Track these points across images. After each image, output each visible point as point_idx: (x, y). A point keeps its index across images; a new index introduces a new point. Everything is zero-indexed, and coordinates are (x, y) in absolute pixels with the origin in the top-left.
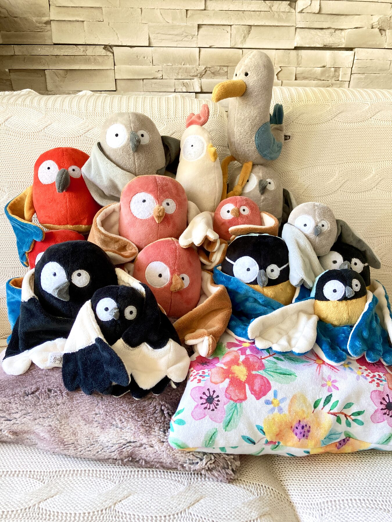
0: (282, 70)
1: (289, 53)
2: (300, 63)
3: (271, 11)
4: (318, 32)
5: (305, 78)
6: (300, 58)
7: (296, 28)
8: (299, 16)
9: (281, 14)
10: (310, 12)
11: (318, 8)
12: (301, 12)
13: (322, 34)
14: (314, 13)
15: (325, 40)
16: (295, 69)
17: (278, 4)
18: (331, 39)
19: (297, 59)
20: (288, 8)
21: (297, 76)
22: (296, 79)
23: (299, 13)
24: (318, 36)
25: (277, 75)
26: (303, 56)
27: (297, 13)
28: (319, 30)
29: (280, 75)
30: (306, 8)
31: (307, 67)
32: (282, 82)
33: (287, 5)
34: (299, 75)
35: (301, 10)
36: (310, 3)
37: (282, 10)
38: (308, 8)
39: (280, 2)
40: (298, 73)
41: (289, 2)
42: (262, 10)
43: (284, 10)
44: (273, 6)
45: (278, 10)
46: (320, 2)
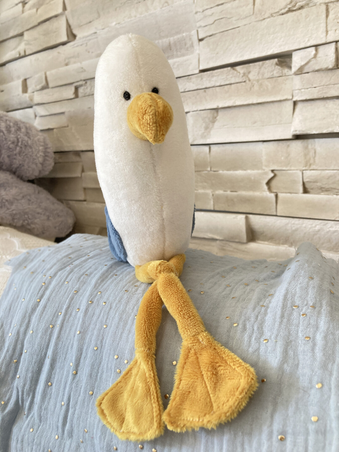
0: (275, 176)
1: (288, 146)
2: (312, 161)
3: (247, 81)
5: (323, 190)
6: (312, 153)
7: (295, 103)
8: (296, 80)
9: (266, 82)
11: (332, 57)
12: (300, 71)
14: (327, 69)
16: (301, 174)
17: (258, 67)
19: (305, 155)
20: (277, 71)
21: (307, 186)
22: (306, 191)
25: (268, 183)
26: (318, 149)
27: (294, 75)
29: (273, 183)
30: (306, 64)
31: (326, 170)
32: (277, 196)
33: (273, 66)
34: (311, 184)
35: (299, 69)
36: (314, 52)
37: (266, 76)
38: (311, 63)
39: (261, 63)
40: (308, 182)
41: (276, 60)
42: (232, 82)
43: (269, 75)
44: (249, 72)
45: (260, 77)
46: (336, 45)
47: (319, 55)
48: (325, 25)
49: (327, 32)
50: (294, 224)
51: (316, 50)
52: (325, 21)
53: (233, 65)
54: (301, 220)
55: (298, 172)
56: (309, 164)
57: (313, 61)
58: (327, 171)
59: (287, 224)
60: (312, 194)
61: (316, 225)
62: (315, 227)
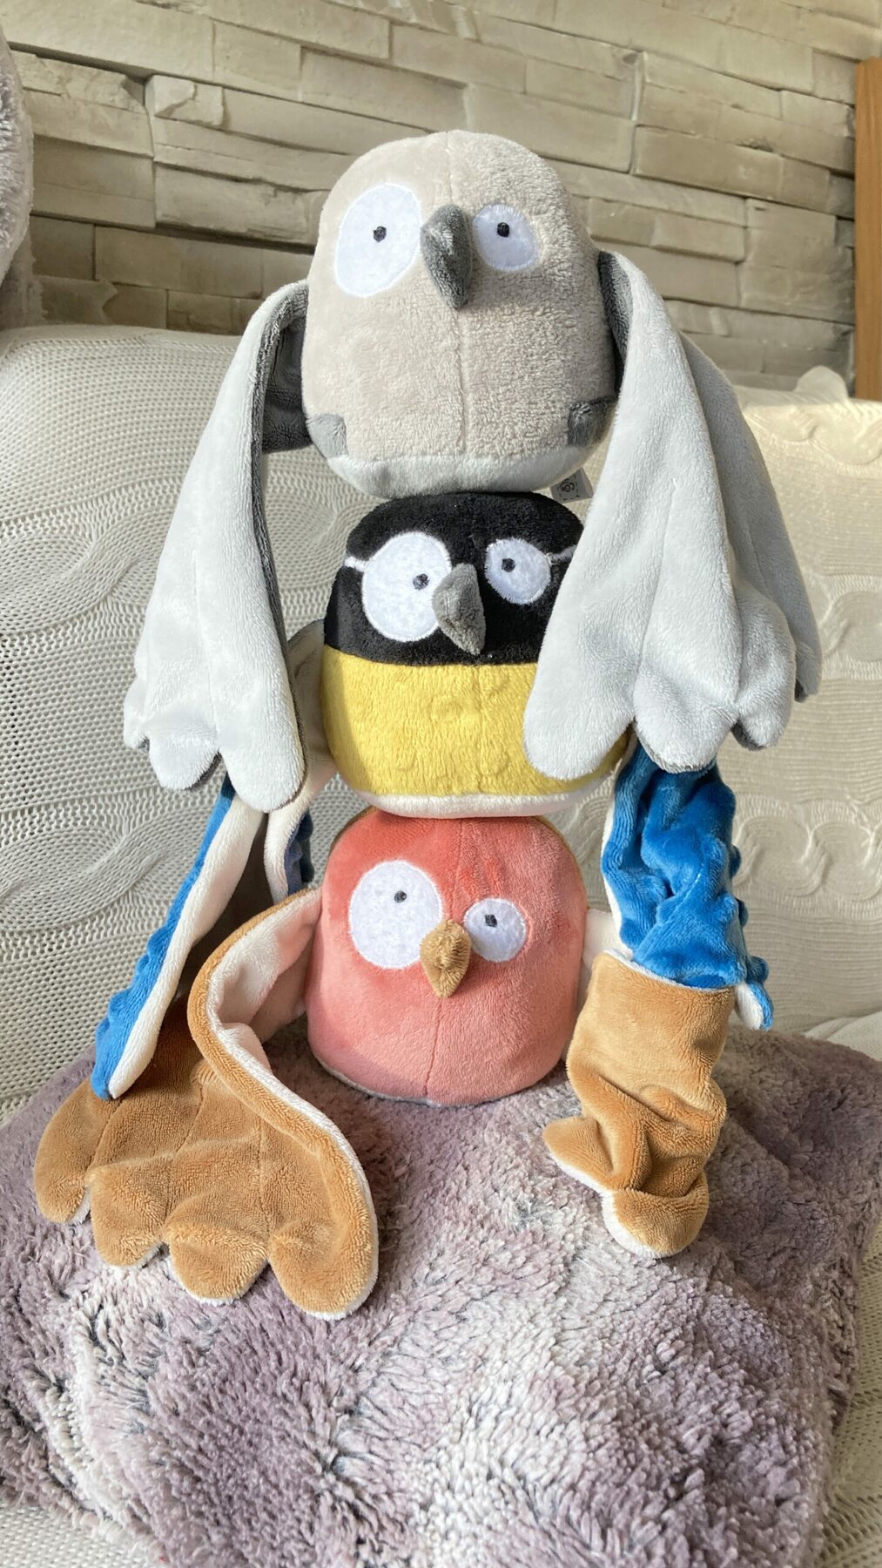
1: (140, 243)
3: (65, 96)
4: (226, 188)
7: (154, 165)
8: (159, 127)
9: (101, 111)
10: (193, 118)
11: (218, 111)
12: (166, 115)
13: (240, 196)
15: (250, 216)
16: (164, 296)
17: (87, 77)
18: (266, 213)
20: (120, 97)
22: (170, 325)
23: (159, 116)
25: (105, 308)
27: (153, 118)
28: (230, 182)
29: (114, 309)
30: (179, 105)
33: (116, 87)
35: (166, 110)
36: (192, 90)
37: (101, 99)
38: (186, 106)
39: (95, 71)
40: (174, 311)
41: (123, 77)
42: (35, 87)
43: (107, 99)
44: (69, 80)
45: (90, 98)
46: (223, 92)
47: (197, 98)
48: (212, 55)
49: (214, 66)
51: (196, 88)
52: (211, 45)
53: (43, 54)
55: (160, 291)
57: (190, 105)
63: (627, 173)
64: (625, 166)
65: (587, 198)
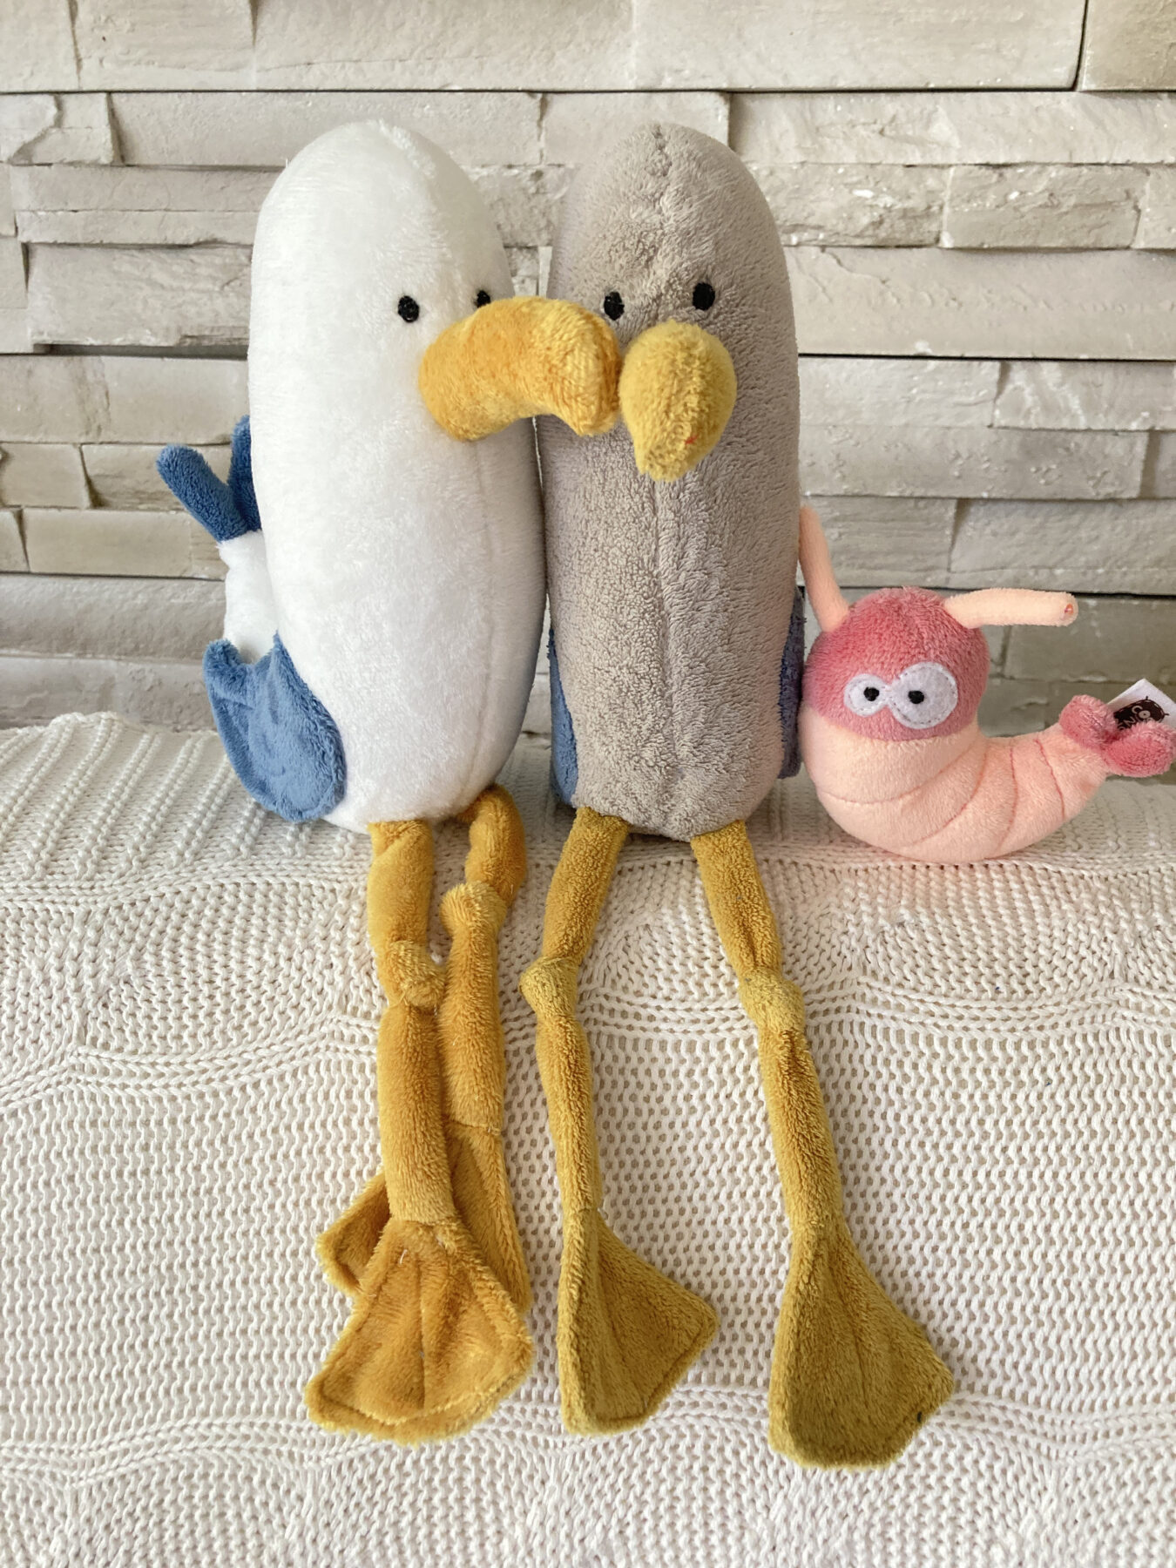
0: (6, 458)
1: (30, 372)
2: (101, 419)
4: (155, 264)
5: (141, 498)
6: (98, 396)
7: (27, 249)
8: (21, 183)
10: (69, 159)
11: (104, 135)
12: (27, 159)
13: (174, 276)
14: (96, 165)
15: (192, 310)
16: (76, 454)
18: (219, 303)
19: (82, 402)
21: (99, 487)
22: (97, 502)
23: (15, 164)
24: (147, 291)
26: (113, 386)
28: (163, 255)
29: (7, 479)
30: (38, 140)
31: (141, 443)
32: (20, 518)
34: (109, 481)
35: (21, 152)
36: (53, 111)
38: (51, 140)
40: (98, 476)
46: (110, 102)
47: (68, 121)
48: (71, 42)
49: (79, 61)
50: (78, 593)
51: (59, 106)
52: (69, 27)
54: (97, 583)
55: (69, 447)
56: (94, 427)
57: (55, 136)
58: (145, 448)
59: (63, 595)
60: (116, 508)
61: (138, 593)
62: (135, 597)
63: (1073, 88)
64: (1064, 79)
65: (943, 167)
